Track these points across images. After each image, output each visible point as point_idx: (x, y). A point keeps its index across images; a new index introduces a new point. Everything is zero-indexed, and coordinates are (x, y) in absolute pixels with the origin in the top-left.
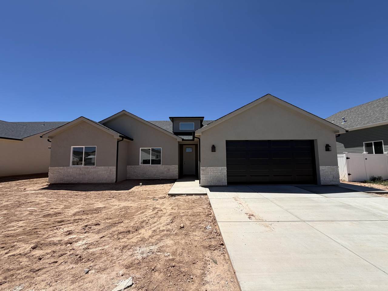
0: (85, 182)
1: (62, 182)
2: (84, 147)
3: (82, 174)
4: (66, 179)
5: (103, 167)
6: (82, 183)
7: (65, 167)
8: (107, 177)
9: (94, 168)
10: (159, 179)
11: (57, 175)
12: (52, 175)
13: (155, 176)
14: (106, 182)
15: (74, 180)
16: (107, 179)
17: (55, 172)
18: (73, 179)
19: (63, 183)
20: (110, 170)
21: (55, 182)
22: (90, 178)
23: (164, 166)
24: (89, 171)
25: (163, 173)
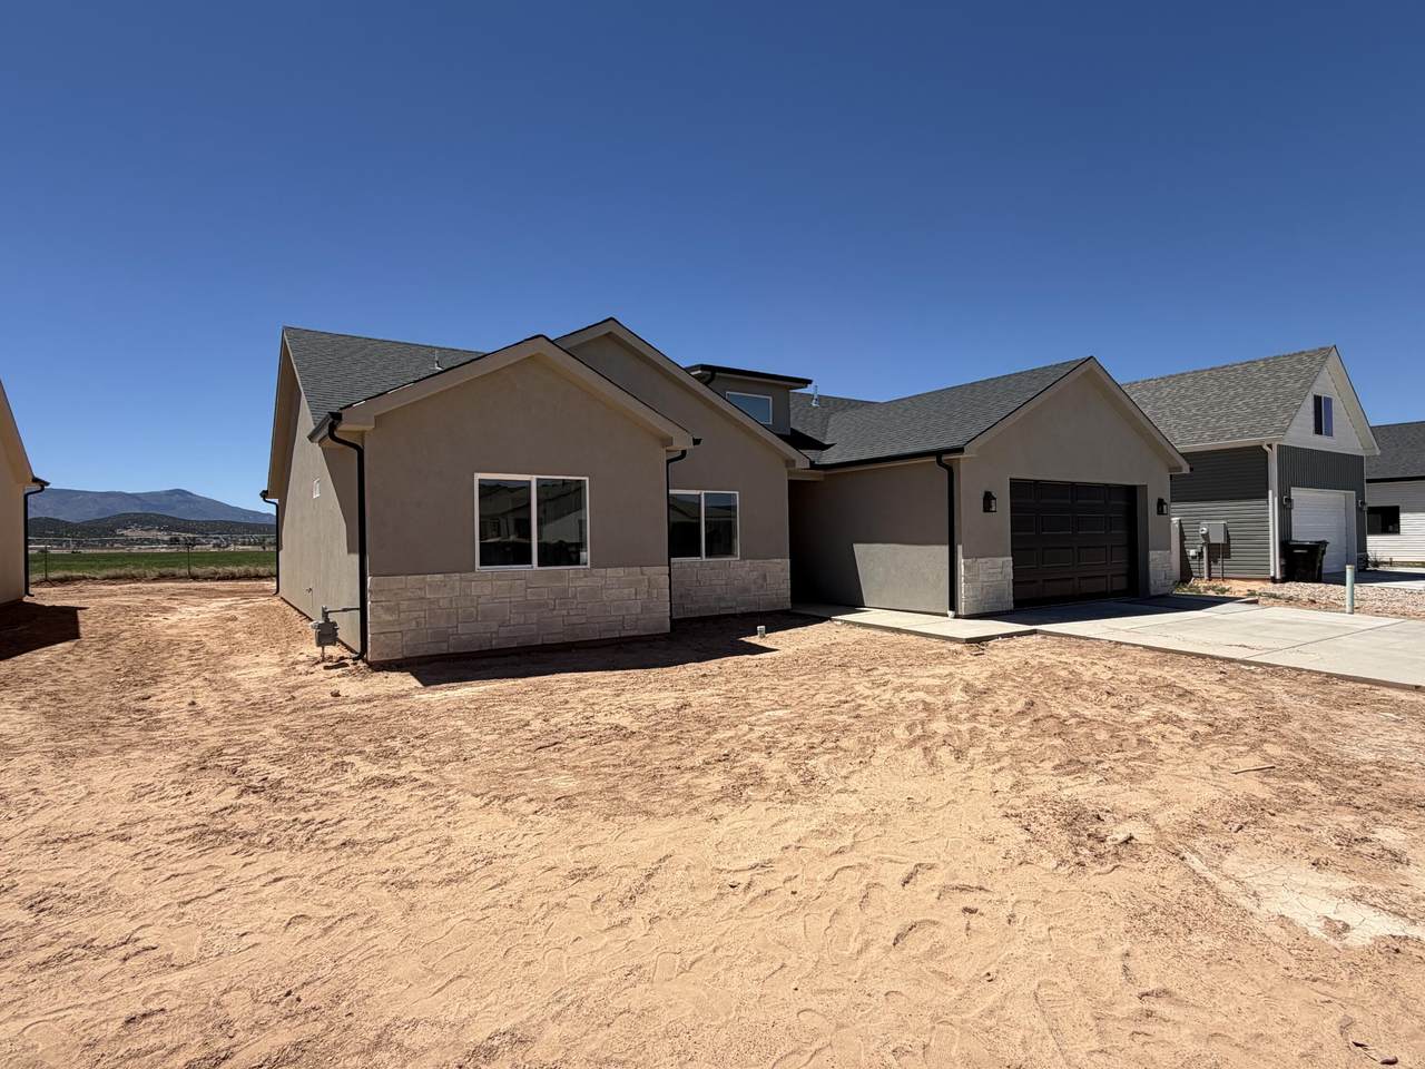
0: (550, 640)
1: (444, 648)
2: (533, 479)
3: (540, 606)
4: (468, 634)
5: (621, 571)
6: (539, 642)
7: (457, 576)
8: (639, 610)
9: (586, 576)
10: (734, 616)
11: (415, 614)
12: (388, 618)
13: (723, 605)
14: (635, 633)
15: (504, 632)
16: (638, 619)
17: (404, 605)
18: (497, 633)
19: (451, 651)
20: (649, 579)
21: (407, 653)
22: (575, 620)
23: (748, 561)
24: (566, 590)
25: (746, 590)
